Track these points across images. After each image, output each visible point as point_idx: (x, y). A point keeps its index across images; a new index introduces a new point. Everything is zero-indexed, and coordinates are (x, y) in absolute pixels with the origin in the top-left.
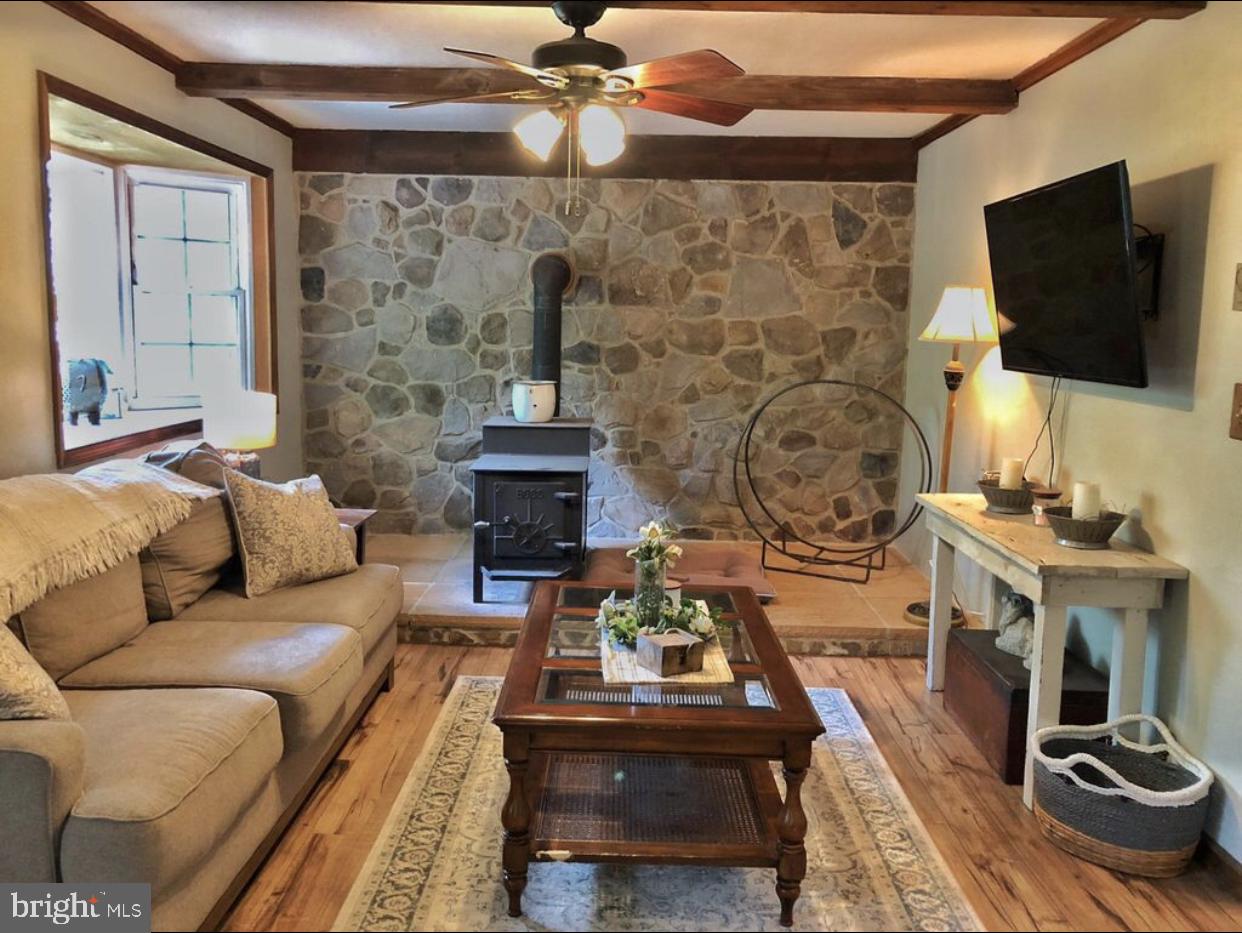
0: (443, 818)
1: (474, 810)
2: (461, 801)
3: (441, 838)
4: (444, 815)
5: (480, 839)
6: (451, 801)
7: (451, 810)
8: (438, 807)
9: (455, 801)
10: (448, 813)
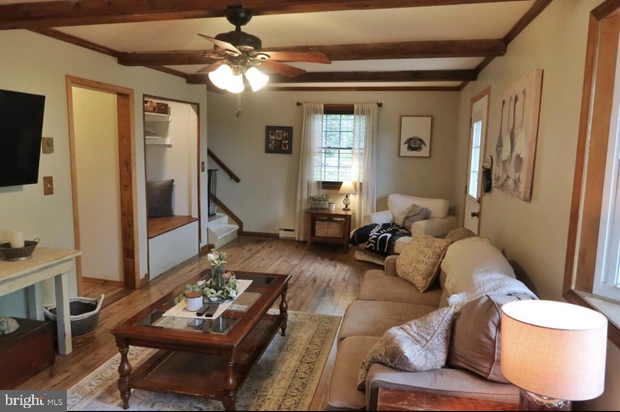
0: (301, 367)
1: (288, 369)
2: (293, 374)
3: (302, 359)
4: (300, 368)
5: (288, 358)
6: (297, 374)
7: (297, 370)
8: (302, 372)
9: (295, 374)
10: (299, 369)
